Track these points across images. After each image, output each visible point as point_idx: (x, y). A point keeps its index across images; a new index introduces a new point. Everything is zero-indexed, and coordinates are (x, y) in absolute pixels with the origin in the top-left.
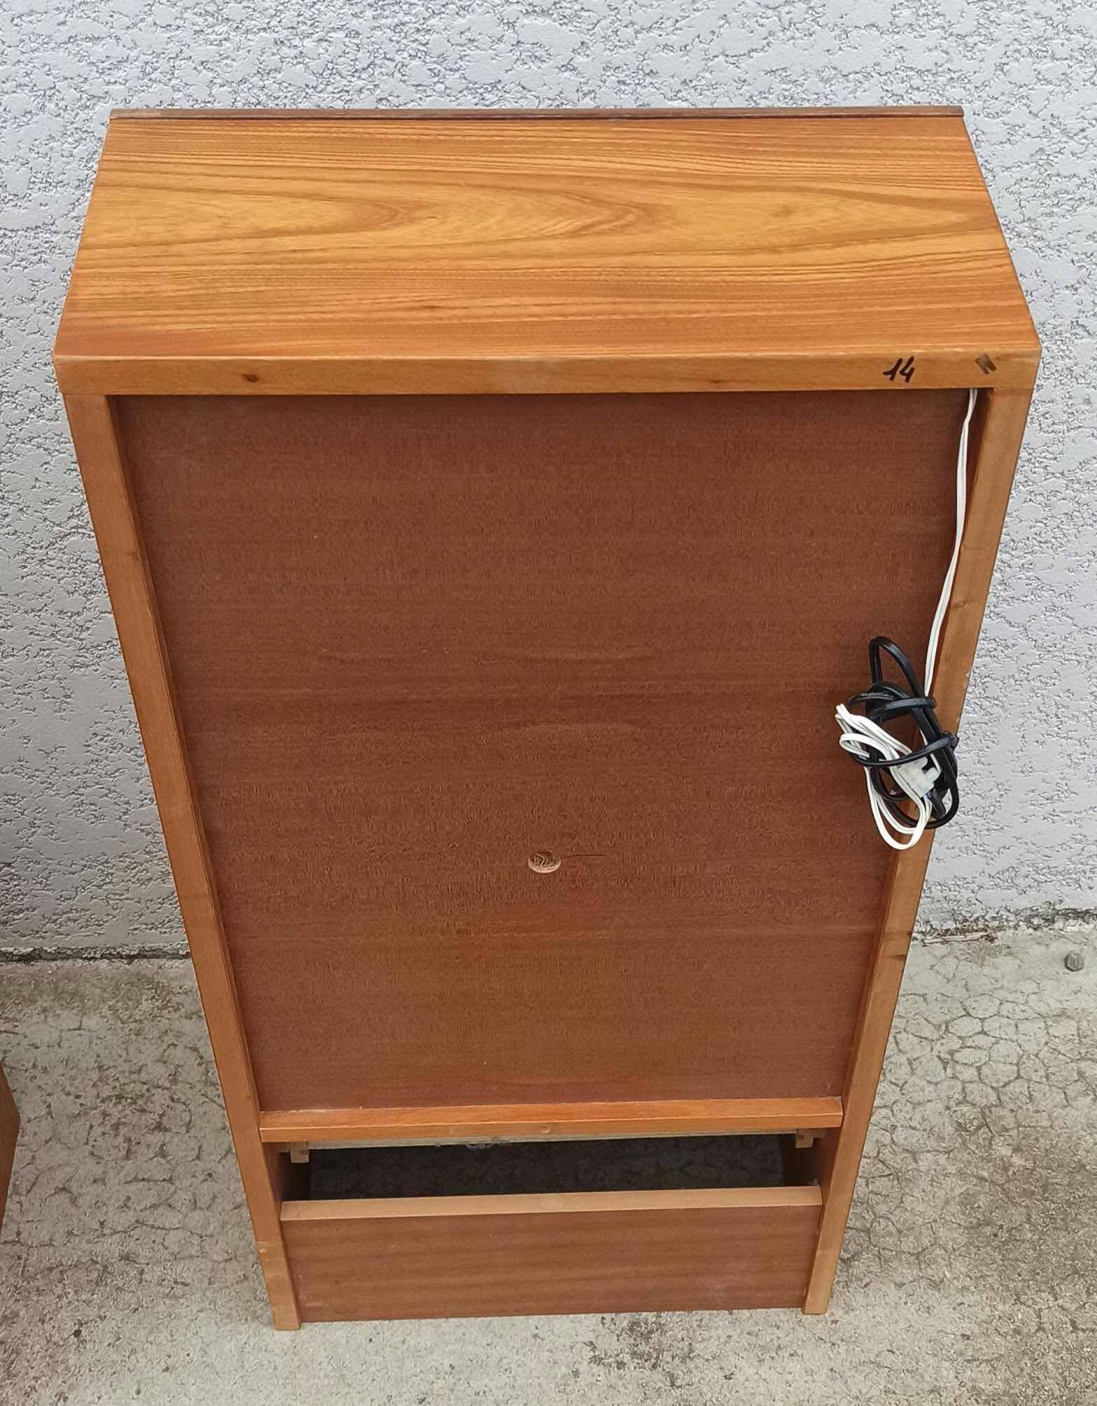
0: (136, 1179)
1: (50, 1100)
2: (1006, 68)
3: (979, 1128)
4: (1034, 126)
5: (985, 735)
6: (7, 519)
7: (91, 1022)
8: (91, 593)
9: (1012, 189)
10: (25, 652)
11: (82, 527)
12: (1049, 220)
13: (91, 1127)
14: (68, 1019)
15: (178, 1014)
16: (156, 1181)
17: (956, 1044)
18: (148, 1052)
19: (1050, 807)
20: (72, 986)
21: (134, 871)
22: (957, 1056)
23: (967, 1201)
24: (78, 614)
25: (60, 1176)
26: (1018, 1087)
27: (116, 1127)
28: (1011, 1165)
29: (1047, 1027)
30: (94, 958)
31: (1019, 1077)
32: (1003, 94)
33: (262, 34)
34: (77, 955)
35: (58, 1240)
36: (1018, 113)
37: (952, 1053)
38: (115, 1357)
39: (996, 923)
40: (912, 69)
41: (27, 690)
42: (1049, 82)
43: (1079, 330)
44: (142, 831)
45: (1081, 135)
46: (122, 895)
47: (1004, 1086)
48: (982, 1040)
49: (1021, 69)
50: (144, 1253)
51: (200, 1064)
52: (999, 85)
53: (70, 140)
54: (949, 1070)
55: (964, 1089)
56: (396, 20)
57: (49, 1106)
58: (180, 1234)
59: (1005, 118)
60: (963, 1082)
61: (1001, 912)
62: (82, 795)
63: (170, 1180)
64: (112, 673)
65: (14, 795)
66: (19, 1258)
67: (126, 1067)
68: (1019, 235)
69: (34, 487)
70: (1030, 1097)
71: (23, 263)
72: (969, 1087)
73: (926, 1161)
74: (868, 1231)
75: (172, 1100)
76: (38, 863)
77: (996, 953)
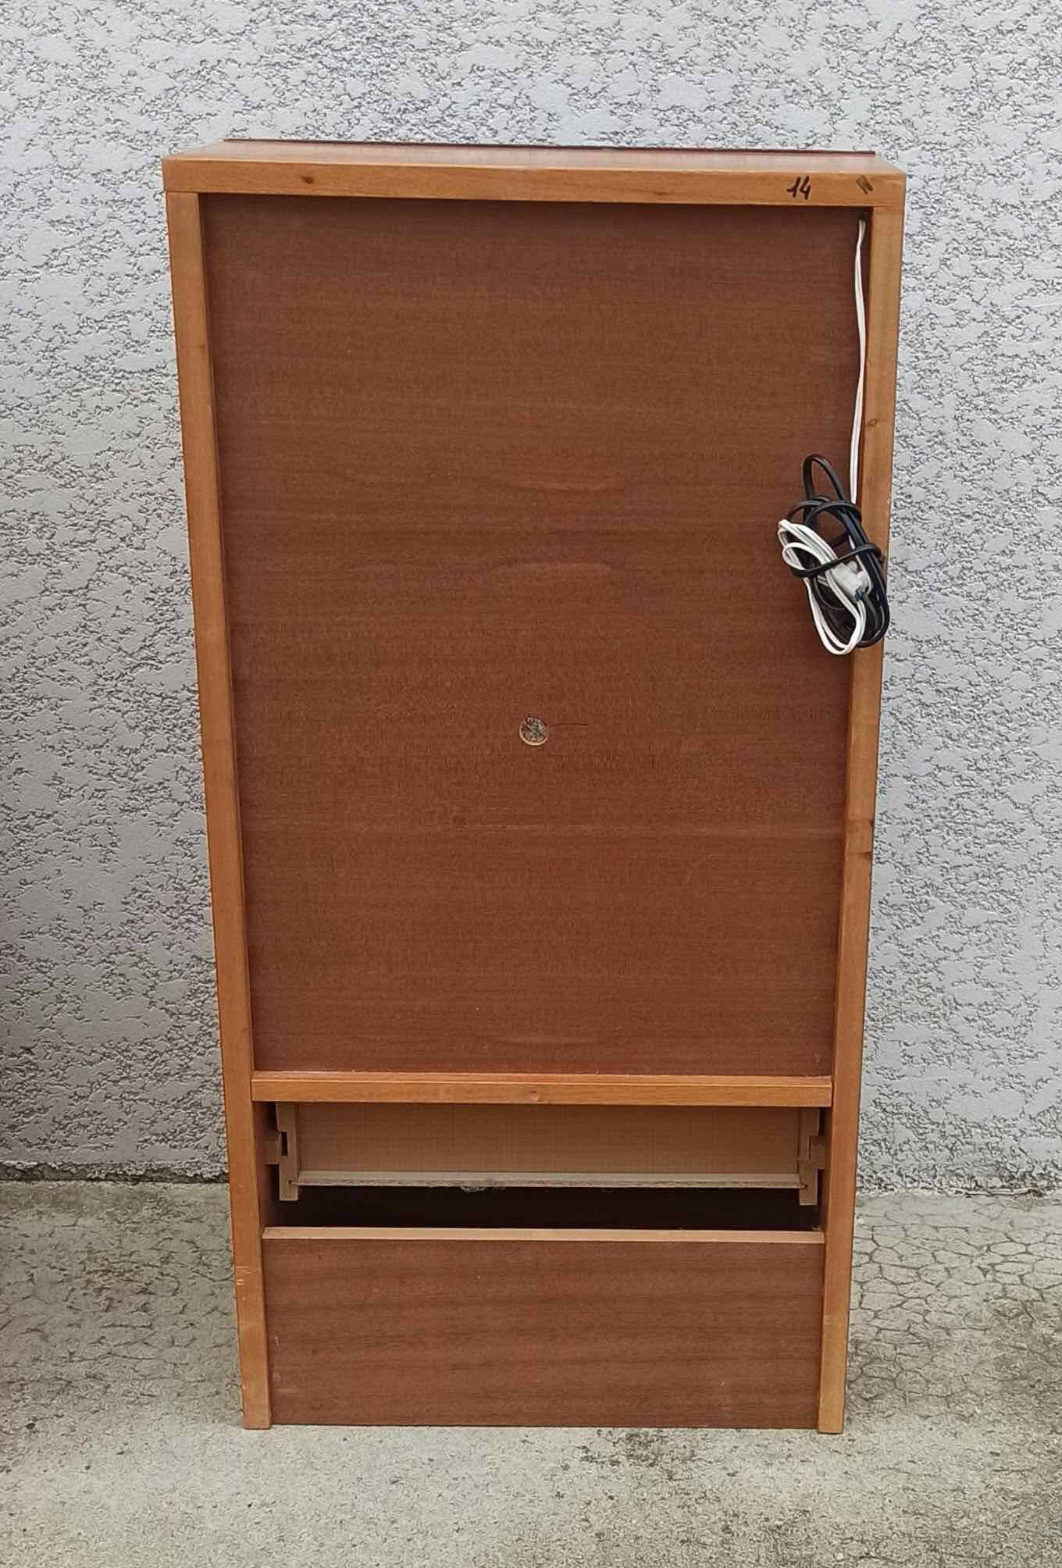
0: (113, 1325)
1: (33, 1270)
2: (948, 263)
3: (1017, 1315)
4: (977, 312)
5: (1006, 937)
6: (87, 649)
7: (88, 1222)
8: (151, 729)
10: (81, 792)
11: (151, 658)
12: (1001, 396)
13: (73, 1290)
14: (63, 1219)
15: (177, 1219)
16: (134, 1328)
17: (998, 1259)
18: (142, 1243)
20: (72, 1198)
21: (153, 1064)
22: (997, 1268)
23: (1003, 1363)
24: (136, 751)
25: (33, 1322)
27: (99, 1290)
28: (1052, 1340)
30: (98, 1179)
32: (949, 284)
34: (81, 1174)
35: (23, 1363)
36: (963, 302)
37: (993, 1265)
38: (67, 1443)
39: (1045, 1183)
41: (76, 836)
42: (986, 276)
43: (1040, 498)
44: (167, 1011)
45: (1018, 321)
46: (136, 1094)
47: (1048, 1288)
48: (1025, 1257)
49: (962, 264)
50: (112, 1374)
52: (944, 277)
54: (990, 1276)
55: (1005, 1289)
59: (952, 305)
60: (1005, 1284)
61: (1049, 1169)
62: (113, 963)
63: (150, 1327)
64: (161, 819)
65: (46, 961)
67: (117, 1252)
68: (976, 408)
69: (114, 616)
71: (134, 402)
72: (1011, 1288)
73: (959, 1335)
74: (894, 1380)
75: (162, 1274)
76: (58, 1048)
77: (1044, 1203)
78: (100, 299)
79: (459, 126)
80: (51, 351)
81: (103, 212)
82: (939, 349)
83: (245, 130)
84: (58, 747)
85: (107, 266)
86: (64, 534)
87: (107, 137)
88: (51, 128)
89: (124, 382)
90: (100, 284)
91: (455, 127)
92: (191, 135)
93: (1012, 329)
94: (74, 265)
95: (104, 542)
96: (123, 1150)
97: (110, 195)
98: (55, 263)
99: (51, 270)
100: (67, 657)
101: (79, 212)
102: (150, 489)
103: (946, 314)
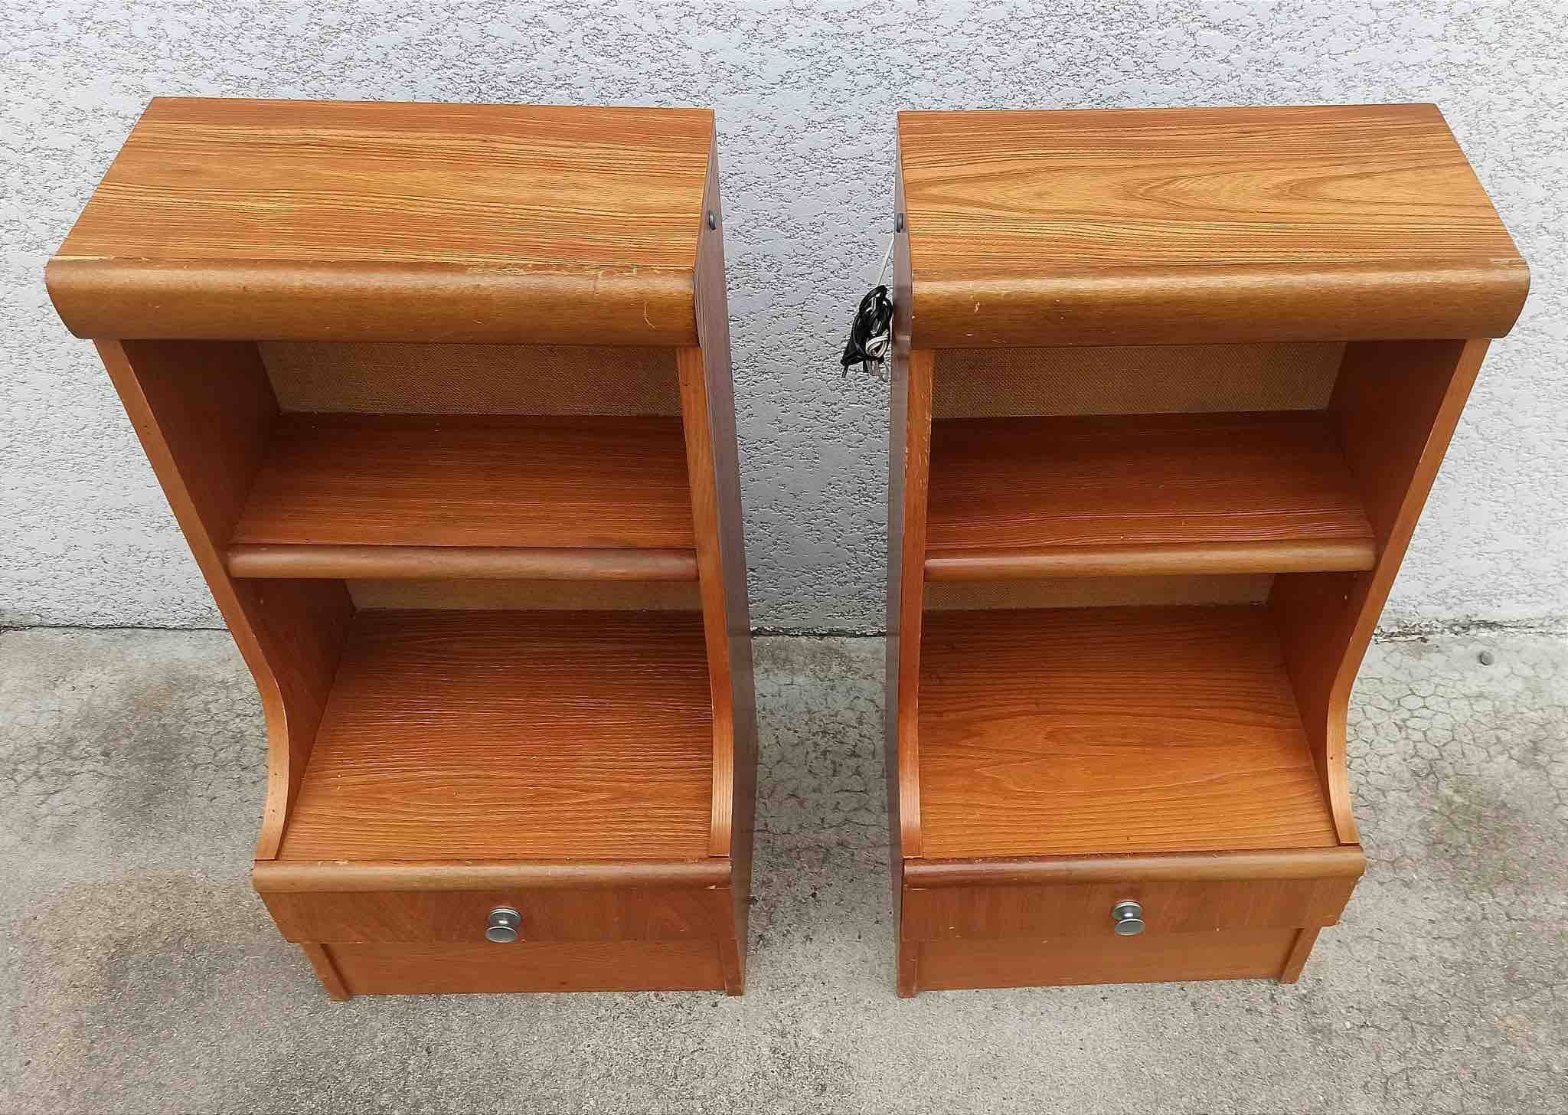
0: (842, 790)
1: (777, 733)
2: (1515, 63)
3: (1428, 775)
4: (1528, 100)
6: (801, 342)
7: (800, 680)
8: (847, 390)
9: (1509, 139)
10: (794, 428)
12: (1530, 159)
13: (807, 753)
14: (783, 678)
15: (858, 677)
16: (855, 792)
17: (1406, 715)
18: (840, 702)
19: (1477, 549)
20: (783, 655)
22: (1409, 723)
25: (790, 786)
26: (1454, 747)
27: (825, 753)
28: (1453, 802)
29: (1471, 704)
30: (798, 635)
31: (1453, 740)
32: (1510, 80)
33: (1030, 39)
34: (786, 633)
35: (794, 830)
36: (1519, 92)
37: (1404, 721)
38: (841, 912)
39: (1428, 629)
40: (1452, 63)
42: (1542, 73)
43: (1542, 230)
44: (848, 549)
45: (1560, 106)
46: (825, 592)
47: (1444, 746)
48: (1424, 712)
49: (1525, 65)
50: (853, 842)
51: (877, 711)
52: (1509, 74)
53: (894, 104)
54: (1403, 733)
55: (1415, 746)
56: (1118, 32)
57: (777, 737)
58: (876, 829)
59: (1510, 95)
60: (1414, 742)
61: (1432, 622)
62: (812, 524)
63: (866, 792)
64: (850, 443)
66: (769, 842)
67: (826, 712)
70: (1463, 754)
71: (846, 180)
72: (1419, 745)
73: (1392, 796)
76: (773, 569)
77: (1429, 650)
78: (823, 107)
80: (782, 144)
81: (828, 44)
82: (1491, 127)
84: (779, 401)
85: (830, 83)
86: (788, 267)
89: (839, 166)
90: (824, 97)
93: (1554, 113)
94: (803, 82)
95: (818, 273)
96: (816, 619)
97: (836, 29)
98: (789, 81)
99: (786, 86)
100: (787, 347)
101: (808, 43)
102: (855, 239)
103: (1503, 102)
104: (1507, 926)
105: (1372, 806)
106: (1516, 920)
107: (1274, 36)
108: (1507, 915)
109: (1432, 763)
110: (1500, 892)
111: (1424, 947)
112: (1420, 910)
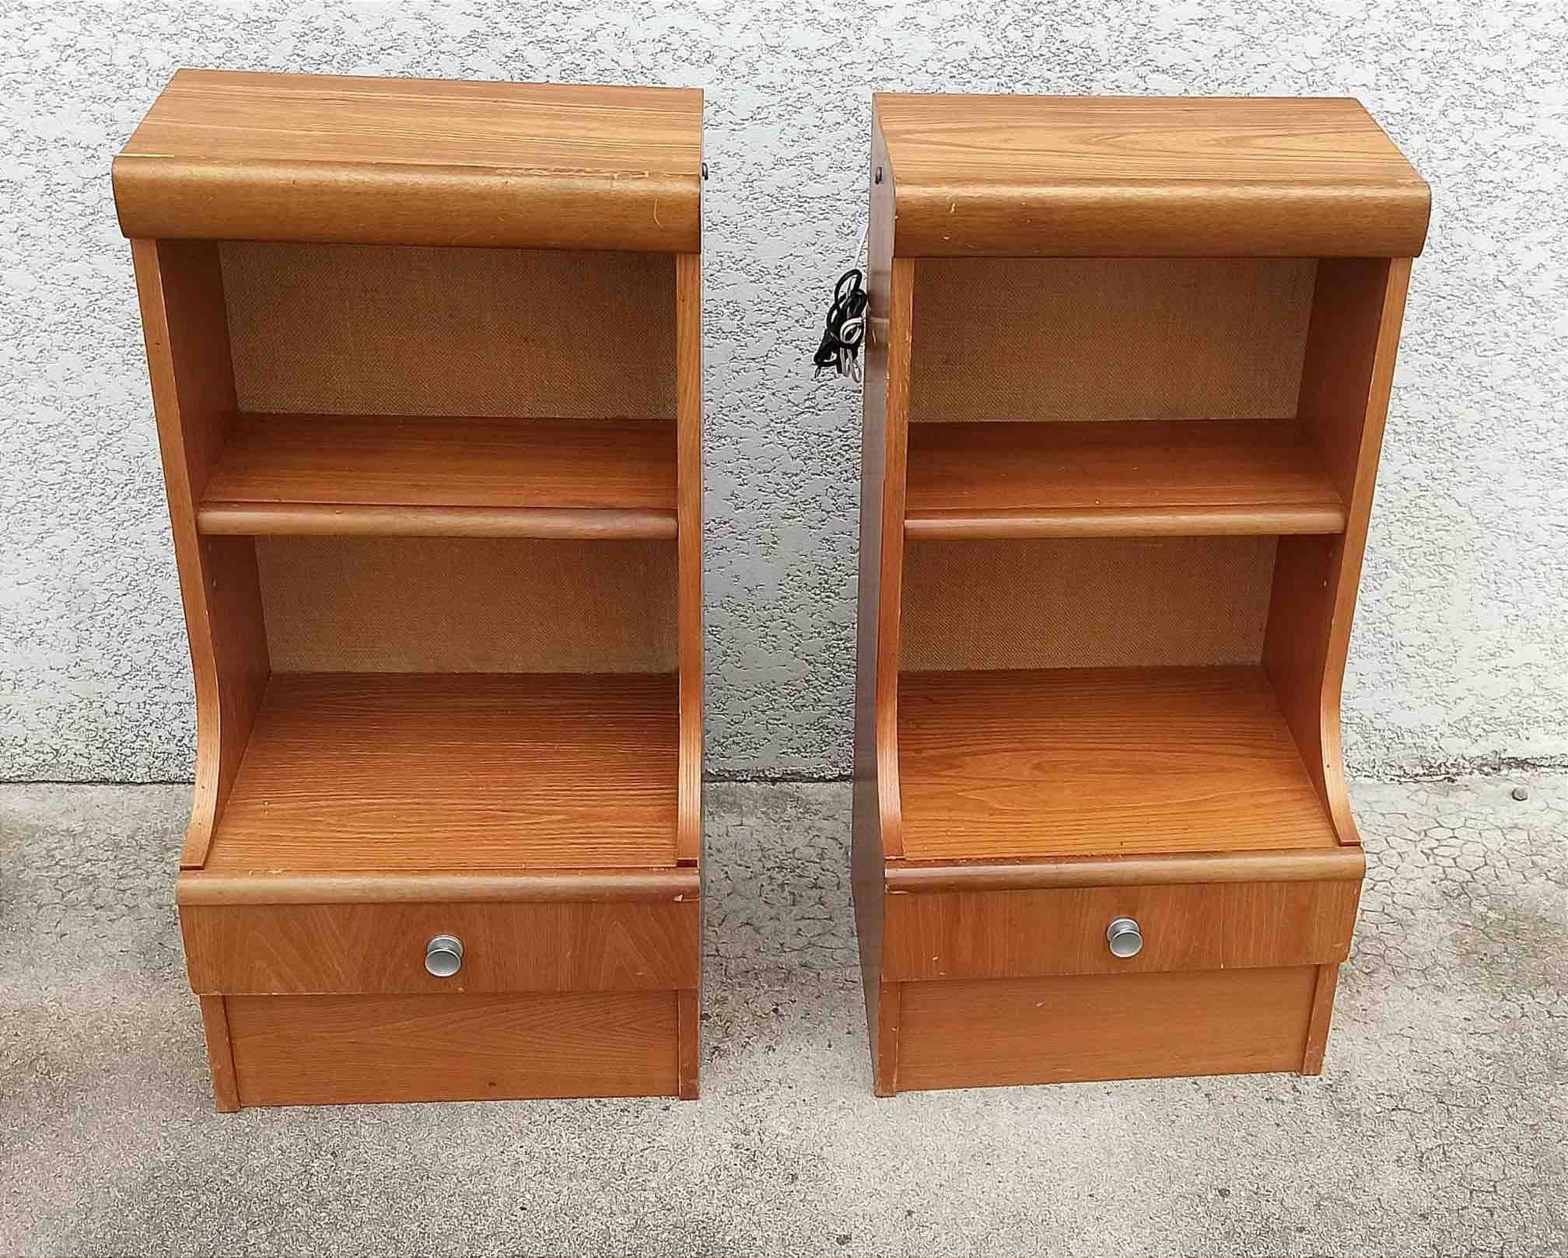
0: (803, 918)
1: (726, 869)
2: (1445, 113)
4: (1464, 149)
5: (1443, 597)
6: (763, 401)
7: (750, 821)
8: (809, 459)
9: (1453, 189)
10: (752, 505)
11: (813, 408)
12: (1476, 210)
13: (762, 886)
14: (731, 819)
15: (817, 817)
16: (817, 919)
17: (1435, 844)
18: (798, 841)
19: (1493, 663)
20: (731, 799)
21: (793, 698)
22: (1436, 851)
24: (796, 475)
25: (744, 915)
26: (1487, 871)
27: (782, 885)
29: (1504, 835)
30: (745, 781)
31: (1486, 864)
32: (1444, 129)
34: (733, 777)
35: (749, 954)
36: (1454, 141)
37: (1432, 849)
38: (808, 1025)
39: (1455, 770)
40: (1387, 112)
41: (746, 537)
42: (1473, 123)
43: (1499, 284)
44: (806, 660)
45: (1494, 156)
46: (780, 720)
47: (1476, 870)
48: (1453, 842)
49: (1456, 115)
50: (818, 963)
51: (841, 848)
52: (1442, 124)
53: (861, 141)
54: (1431, 861)
55: (1444, 872)
57: (727, 873)
58: (845, 952)
59: (1445, 144)
60: (1443, 867)
61: (1459, 761)
62: (768, 628)
63: (830, 919)
64: (812, 524)
65: (716, 627)
66: (721, 965)
67: (782, 849)
68: (1457, 219)
69: (787, 377)
70: (1497, 877)
71: (813, 220)
72: (1448, 870)
75: (823, 870)
76: (721, 689)
77: (1457, 789)
78: (792, 143)
79: (1081, 15)
80: (750, 183)
81: (799, 79)
82: (1433, 176)
83: (915, 18)
84: (736, 472)
85: (798, 120)
86: (752, 317)
87: (806, 23)
88: (762, 17)
89: (806, 205)
90: (793, 133)
91: (1077, 16)
92: (872, 21)
93: (1489, 162)
94: (773, 118)
95: (782, 322)
96: (767, 759)
97: (805, 66)
98: (758, 117)
99: (755, 122)
100: (747, 406)
101: (778, 79)
102: (820, 284)
103: (1440, 151)
104: (1549, 1022)
105: (1399, 923)
106: (1558, 1017)
107: (1220, 82)
108: (1549, 1012)
109: (1463, 885)
110: (1541, 994)
111: (1459, 1042)
112: (1452, 1009)
